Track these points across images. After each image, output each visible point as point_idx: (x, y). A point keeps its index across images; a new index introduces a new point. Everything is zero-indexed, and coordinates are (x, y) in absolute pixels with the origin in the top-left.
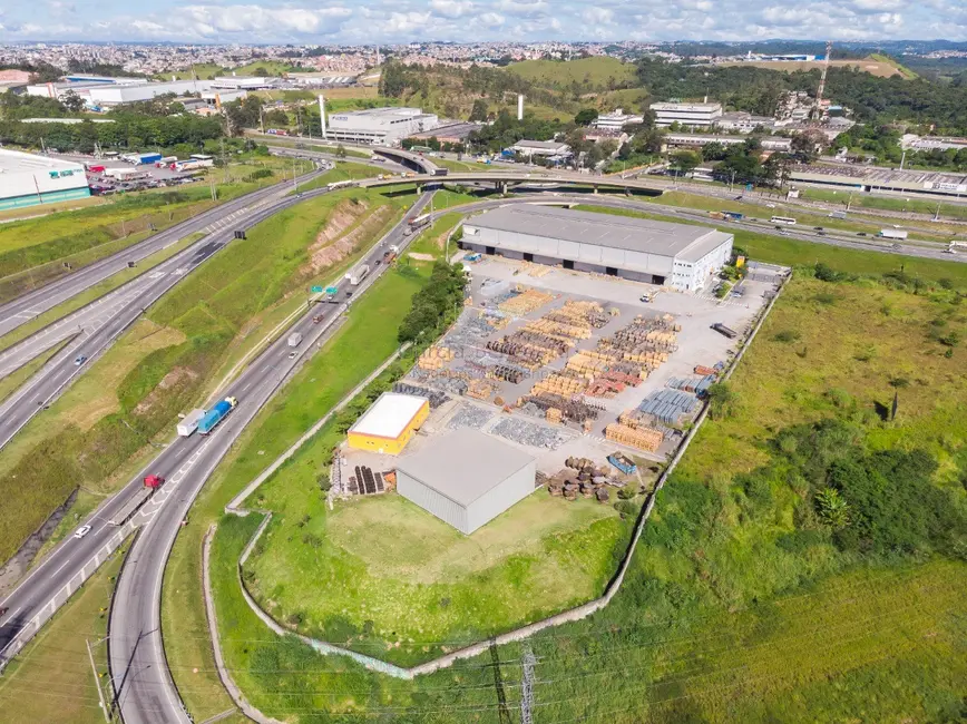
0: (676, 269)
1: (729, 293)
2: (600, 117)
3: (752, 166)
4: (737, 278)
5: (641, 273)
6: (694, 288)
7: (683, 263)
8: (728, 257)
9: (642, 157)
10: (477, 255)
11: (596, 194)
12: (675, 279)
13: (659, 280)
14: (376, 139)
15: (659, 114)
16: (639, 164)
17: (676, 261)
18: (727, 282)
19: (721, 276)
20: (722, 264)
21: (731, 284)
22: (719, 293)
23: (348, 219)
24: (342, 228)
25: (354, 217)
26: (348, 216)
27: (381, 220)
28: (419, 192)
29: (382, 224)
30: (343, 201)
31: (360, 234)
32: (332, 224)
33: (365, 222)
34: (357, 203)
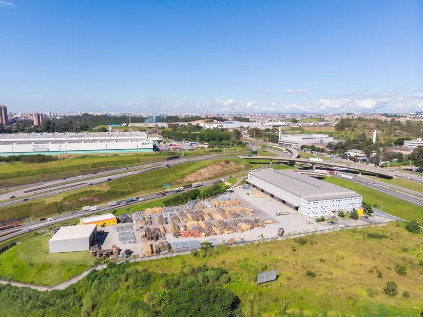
0: (302, 203)
2: (405, 141)
8: (357, 207)
11: (360, 175)
14: (294, 145)
17: (302, 199)
23: (219, 168)
24: (212, 170)
25: (222, 167)
26: (219, 166)
27: (236, 170)
28: (271, 164)
29: (234, 172)
30: (221, 161)
31: (217, 173)
32: (207, 168)
33: (225, 169)
34: (228, 163)
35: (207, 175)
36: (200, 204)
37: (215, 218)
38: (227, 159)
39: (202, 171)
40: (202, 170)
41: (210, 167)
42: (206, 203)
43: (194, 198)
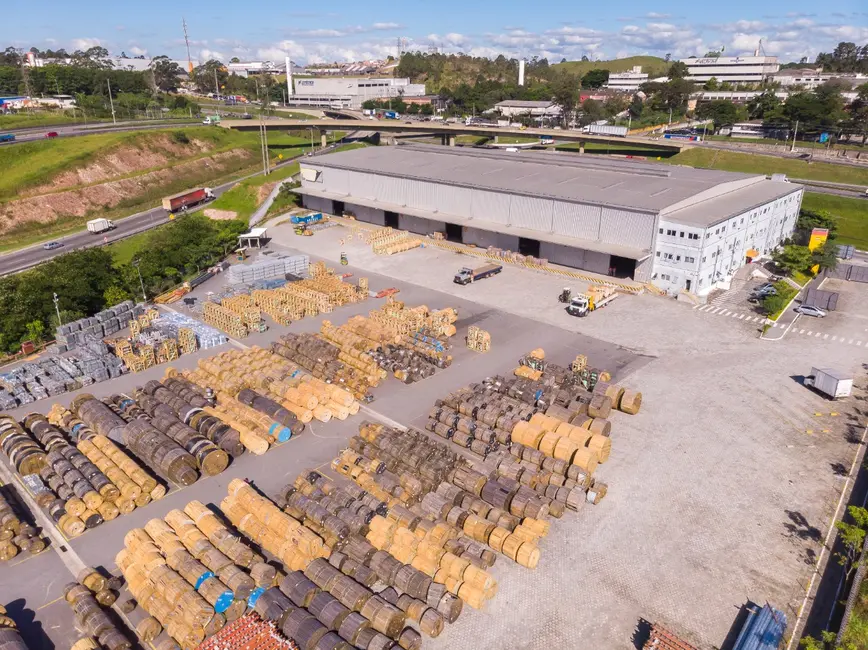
0: (662, 243)
1: (790, 304)
2: (611, 76)
3: (828, 111)
4: (808, 273)
5: (586, 252)
6: (705, 291)
7: (679, 228)
8: (788, 231)
9: (659, 115)
10: (311, 214)
12: (658, 266)
13: (623, 267)
15: (691, 70)
16: (653, 124)
17: (662, 224)
18: (787, 280)
19: (770, 267)
20: (775, 244)
21: (795, 283)
22: (765, 303)
23: (151, 160)
24: (127, 170)
25: (164, 160)
26: (153, 157)
27: (220, 167)
28: (324, 144)
29: (219, 174)
30: (155, 135)
31: (155, 181)
32: (104, 163)
33: (179, 166)
34: (186, 141)
35: (113, 191)
36: (149, 330)
37: (305, 418)
38: (177, 129)
39: (84, 175)
40: (80, 172)
41: (114, 160)
42: (169, 313)
43: (91, 305)
